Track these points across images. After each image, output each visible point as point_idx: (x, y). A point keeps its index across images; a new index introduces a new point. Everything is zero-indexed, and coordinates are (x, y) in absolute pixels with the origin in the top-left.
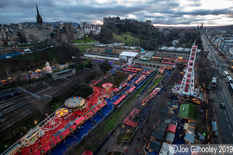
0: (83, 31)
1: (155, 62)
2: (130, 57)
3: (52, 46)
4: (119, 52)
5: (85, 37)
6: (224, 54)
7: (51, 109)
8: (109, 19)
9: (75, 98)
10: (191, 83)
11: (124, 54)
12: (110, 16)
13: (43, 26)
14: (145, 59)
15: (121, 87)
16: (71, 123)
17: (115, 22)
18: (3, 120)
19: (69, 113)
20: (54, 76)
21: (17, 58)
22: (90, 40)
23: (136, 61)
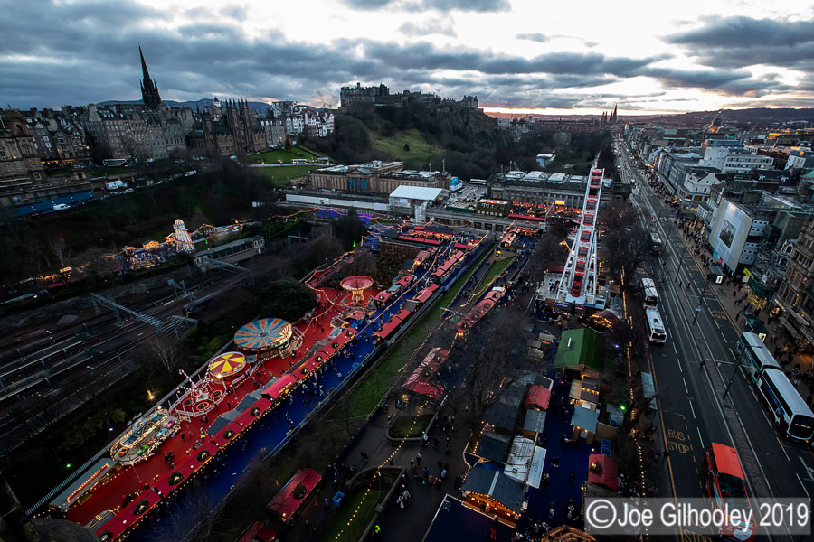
0: (283, 127)
1: (490, 215)
2: (421, 202)
3: (191, 173)
4: (389, 187)
5: (288, 143)
6: (672, 191)
7: (196, 357)
8: (358, 91)
9: (263, 323)
10: (588, 272)
11: (403, 192)
12: (359, 84)
13: (163, 112)
14: (463, 206)
15: (394, 288)
16: (256, 395)
17: (374, 100)
18: (54, 392)
19: (247, 366)
20: (200, 259)
21: (87, 210)
22: (304, 153)
23: (436, 211)
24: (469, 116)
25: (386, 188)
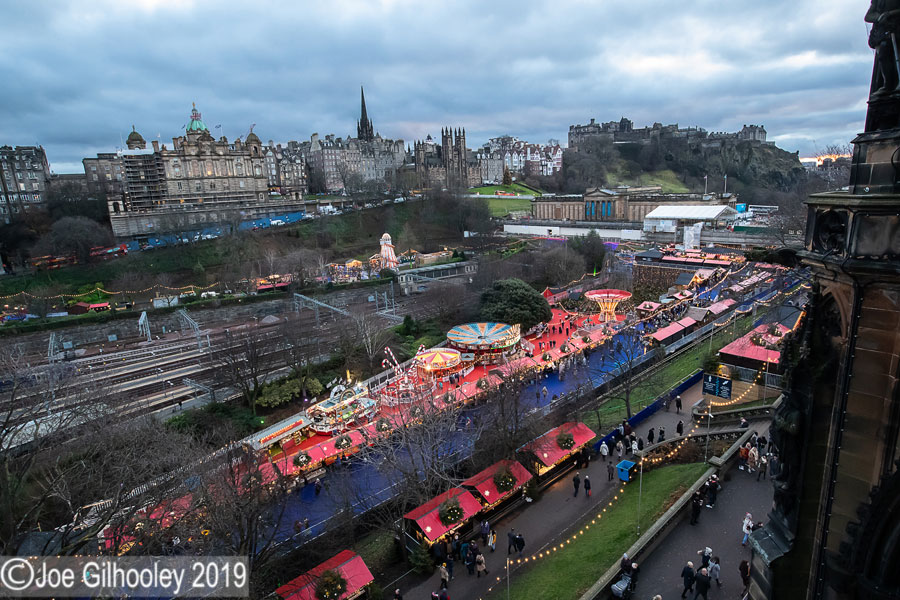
0: (500, 162)
2: (690, 222)
3: (401, 200)
4: (642, 210)
5: (507, 180)
8: (591, 129)
9: (483, 327)
11: (666, 213)
13: (377, 142)
15: (666, 301)
17: (612, 136)
19: (463, 363)
20: (404, 277)
21: (298, 227)
22: (524, 189)
23: (718, 234)
24: (750, 150)
25: (637, 214)
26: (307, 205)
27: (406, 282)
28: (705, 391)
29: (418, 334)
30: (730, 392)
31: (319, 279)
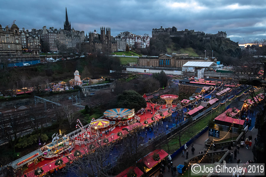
0: (125, 42)
2: (200, 68)
3: (83, 56)
4: (181, 64)
5: (127, 50)
8: (161, 30)
9: (119, 110)
11: (190, 64)
12: (161, 27)
13: (73, 32)
15: (192, 99)
17: (169, 33)
20: (84, 89)
21: (36, 67)
22: (134, 53)
23: (210, 73)
24: (221, 41)
25: (179, 65)
26: (41, 57)
27: (85, 91)
28: (209, 135)
29: (91, 113)
30: (219, 135)
31: (46, 90)
